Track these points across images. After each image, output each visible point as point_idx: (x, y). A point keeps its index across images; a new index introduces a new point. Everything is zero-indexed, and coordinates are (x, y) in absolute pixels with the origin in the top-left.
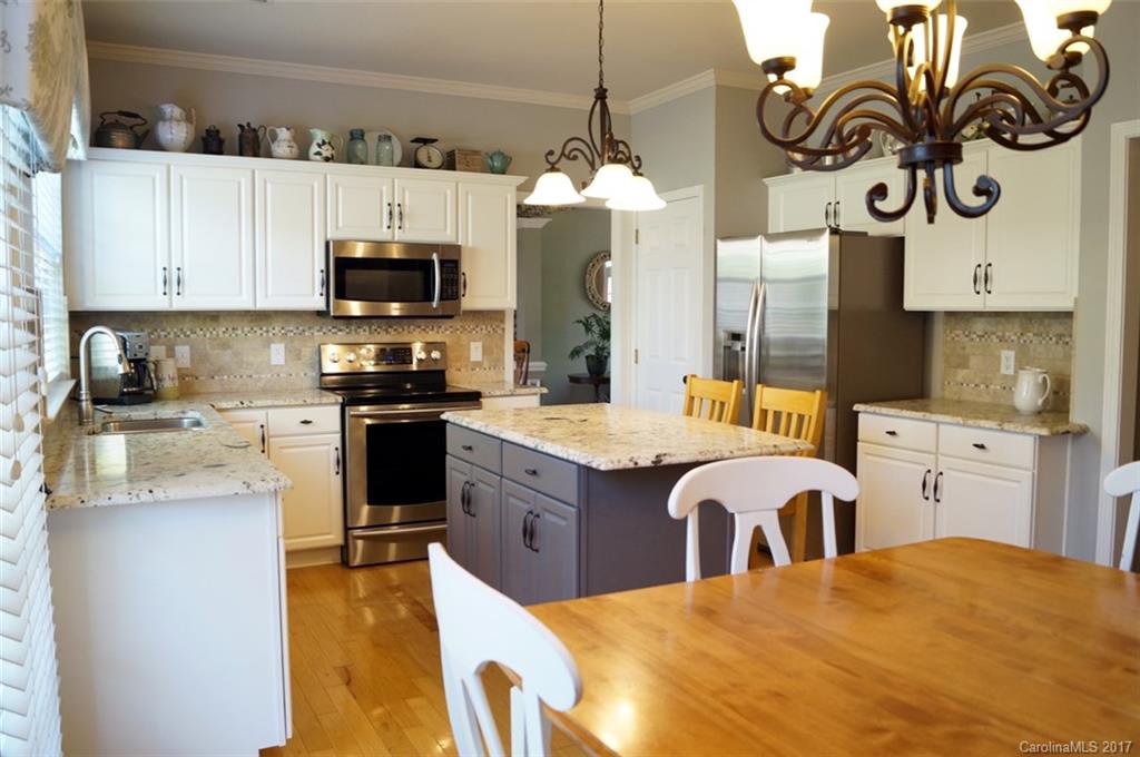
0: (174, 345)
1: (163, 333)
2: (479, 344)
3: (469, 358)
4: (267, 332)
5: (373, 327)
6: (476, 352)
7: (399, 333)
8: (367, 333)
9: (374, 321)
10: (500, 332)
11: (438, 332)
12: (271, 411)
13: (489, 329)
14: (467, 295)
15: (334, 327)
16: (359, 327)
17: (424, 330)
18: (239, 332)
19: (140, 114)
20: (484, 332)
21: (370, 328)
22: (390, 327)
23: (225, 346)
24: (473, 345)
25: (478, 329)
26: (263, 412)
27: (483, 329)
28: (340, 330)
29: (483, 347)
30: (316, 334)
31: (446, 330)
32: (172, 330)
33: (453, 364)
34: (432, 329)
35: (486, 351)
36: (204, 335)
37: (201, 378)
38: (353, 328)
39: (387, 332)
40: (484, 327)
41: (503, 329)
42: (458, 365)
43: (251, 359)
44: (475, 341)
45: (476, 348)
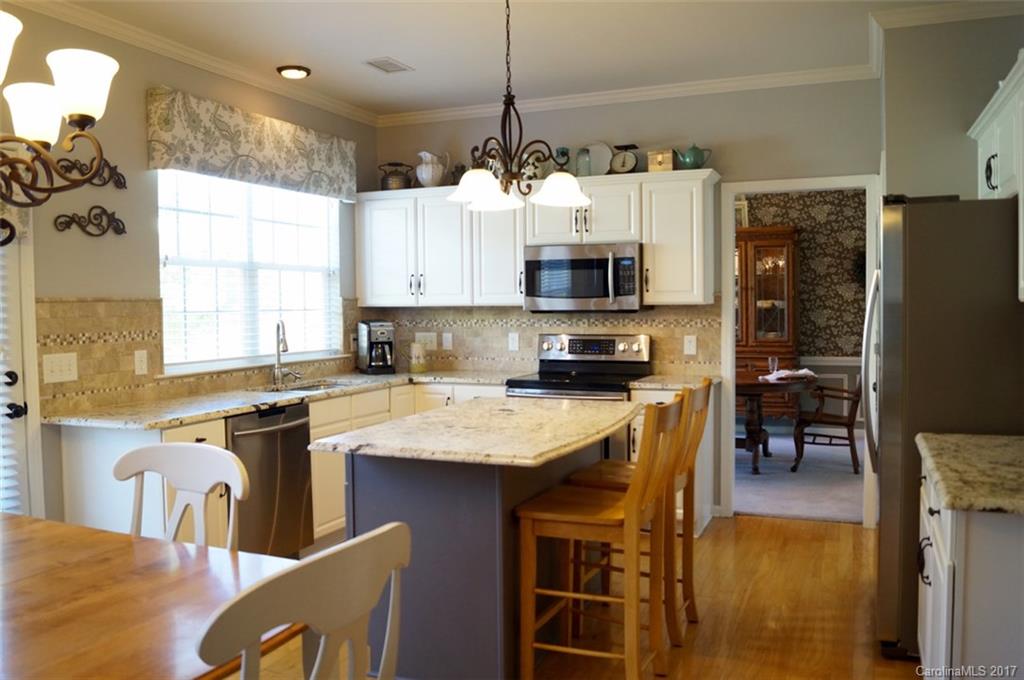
0: (442, 332)
1: (435, 324)
2: (693, 338)
3: (682, 351)
4: (506, 323)
5: (592, 320)
6: (690, 345)
7: (615, 326)
8: (586, 325)
9: (592, 315)
10: (716, 326)
11: (651, 325)
12: (456, 387)
13: (704, 323)
14: (650, 291)
15: (558, 320)
16: (580, 320)
17: (638, 323)
18: (486, 323)
19: (404, 163)
20: (699, 325)
21: (589, 321)
22: (606, 320)
23: (477, 334)
24: (687, 338)
25: (693, 323)
26: (450, 387)
27: (698, 323)
28: (563, 322)
29: (697, 339)
30: (544, 325)
31: (660, 323)
32: (441, 320)
33: (667, 356)
34: (646, 323)
35: (700, 344)
36: (463, 326)
37: (460, 358)
38: (574, 320)
39: (605, 325)
40: (699, 321)
41: (720, 324)
42: (672, 357)
43: (495, 345)
44: (689, 334)
45: (690, 342)
